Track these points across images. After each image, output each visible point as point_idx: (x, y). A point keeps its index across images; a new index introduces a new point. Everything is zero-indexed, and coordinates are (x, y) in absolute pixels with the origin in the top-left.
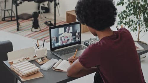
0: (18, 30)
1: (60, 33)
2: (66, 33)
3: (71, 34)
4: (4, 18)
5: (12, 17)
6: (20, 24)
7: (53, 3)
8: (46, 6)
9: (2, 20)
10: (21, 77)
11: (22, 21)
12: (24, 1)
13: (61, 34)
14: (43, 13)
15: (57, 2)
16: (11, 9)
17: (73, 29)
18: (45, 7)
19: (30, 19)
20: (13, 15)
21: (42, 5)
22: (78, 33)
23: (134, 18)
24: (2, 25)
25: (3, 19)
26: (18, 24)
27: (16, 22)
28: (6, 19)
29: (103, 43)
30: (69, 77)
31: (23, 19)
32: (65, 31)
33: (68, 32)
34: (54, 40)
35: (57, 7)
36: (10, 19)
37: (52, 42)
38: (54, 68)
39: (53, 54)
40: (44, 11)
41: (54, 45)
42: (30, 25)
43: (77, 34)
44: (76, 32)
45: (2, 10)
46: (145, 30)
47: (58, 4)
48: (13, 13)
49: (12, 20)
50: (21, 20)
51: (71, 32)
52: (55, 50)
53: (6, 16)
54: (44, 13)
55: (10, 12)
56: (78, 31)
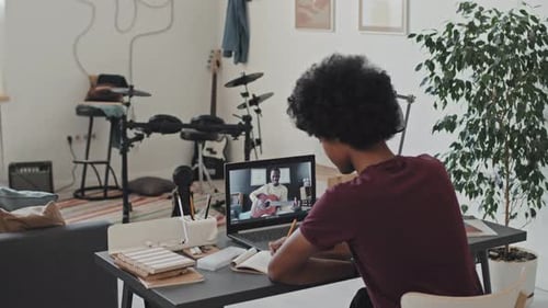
0: (126, 221)
1: (254, 182)
2: (271, 185)
3: (285, 190)
4: (83, 189)
5: (106, 188)
6: (134, 209)
7: (242, 138)
8: (220, 156)
9: (76, 197)
10: (144, 279)
11: (141, 199)
12: (149, 134)
13: (258, 187)
14: (209, 177)
15: (255, 135)
16: (105, 159)
17: (293, 175)
18: (216, 159)
19: (167, 195)
20: (111, 182)
21: (207, 154)
22: (307, 189)
23: (487, 166)
24: (74, 211)
25: (80, 194)
26: (127, 209)
27: (121, 201)
28: (87, 193)
29: (363, 180)
30: (272, 282)
31: (143, 194)
32: (268, 181)
33: (276, 185)
34: (236, 201)
35: (253, 151)
36: (102, 195)
37: (232, 206)
38: (234, 264)
39: (234, 241)
40: (213, 171)
41: (237, 216)
42: (166, 212)
43: (303, 190)
44: (302, 185)
45: (76, 162)
46: (529, 212)
47: (259, 142)
48: (111, 176)
49: (105, 197)
50: (137, 198)
51: (286, 185)
52: (240, 232)
53: (86, 186)
54: (213, 177)
55: (102, 169)
56: (307, 182)
